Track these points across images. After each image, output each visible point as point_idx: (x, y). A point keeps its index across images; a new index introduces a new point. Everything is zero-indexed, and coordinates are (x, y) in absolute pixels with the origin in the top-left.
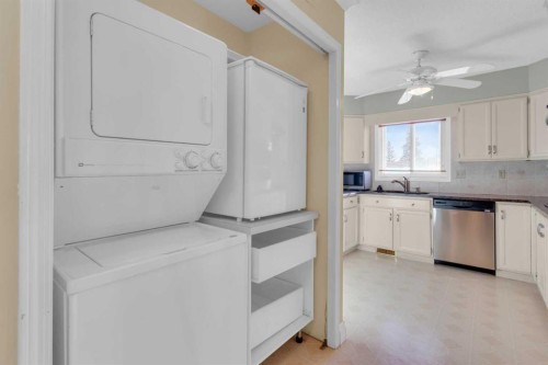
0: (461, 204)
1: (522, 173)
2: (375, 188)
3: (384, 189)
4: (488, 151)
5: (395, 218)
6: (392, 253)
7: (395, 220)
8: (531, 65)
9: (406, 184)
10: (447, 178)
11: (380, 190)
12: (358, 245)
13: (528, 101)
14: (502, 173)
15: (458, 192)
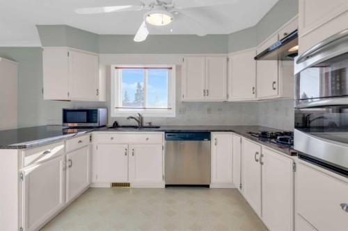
0: (187, 136)
1: (220, 110)
2: (111, 124)
3: (120, 124)
4: (203, 94)
5: (131, 152)
6: (128, 185)
7: (130, 154)
8: (231, 34)
9: (140, 120)
10: (173, 114)
11: (116, 126)
12: (91, 183)
13: (228, 60)
14: (209, 110)
15: (181, 125)
